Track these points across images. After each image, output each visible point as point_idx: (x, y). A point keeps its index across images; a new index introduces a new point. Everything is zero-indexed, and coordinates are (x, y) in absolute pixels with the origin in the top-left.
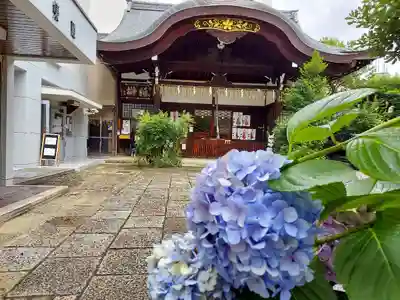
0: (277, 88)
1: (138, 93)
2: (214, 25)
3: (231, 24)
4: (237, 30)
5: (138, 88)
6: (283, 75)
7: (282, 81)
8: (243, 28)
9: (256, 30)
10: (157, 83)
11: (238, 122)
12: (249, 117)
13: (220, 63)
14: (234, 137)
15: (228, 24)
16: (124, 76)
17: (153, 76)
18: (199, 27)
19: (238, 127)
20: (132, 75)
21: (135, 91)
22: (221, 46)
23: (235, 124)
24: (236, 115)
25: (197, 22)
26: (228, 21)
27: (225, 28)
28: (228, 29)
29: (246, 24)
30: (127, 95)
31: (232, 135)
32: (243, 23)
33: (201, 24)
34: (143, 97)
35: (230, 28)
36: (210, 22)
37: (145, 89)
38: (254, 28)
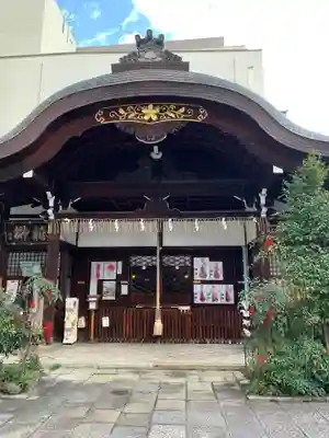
1: (30, 235)
2: (125, 116)
3: (157, 110)
4: (165, 119)
5: (31, 228)
6: (264, 191)
7: (263, 201)
8: (176, 115)
9: (200, 119)
12: (220, 264)
14: (197, 301)
15: (150, 113)
16: (14, 211)
18: (103, 121)
19: (203, 282)
20: (27, 209)
21: (26, 233)
22: (156, 155)
23: (197, 277)
24: (198, 262)
25: (100, 113)
26: (151, 106)
27: (146, 118)
28: (150, 120)
29: (182, 110)
30: (14, 240)
31: (192, 298)
32: (177, 109)
33: (106, 116)
34: (39, 241)
35: (154, 118)
36: (121, 111)
37: (42, 228)
38: (197, 114)
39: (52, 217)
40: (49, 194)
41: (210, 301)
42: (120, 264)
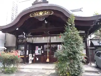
2: (36, 15)
3: (42, 13)
4: (44, 15)
8: (47, 13)
9: (52, 14)
11: (60, 48)
13: (46, 28)
15: (41, 14)
16: (19, 36)
18: (31, 16)
21: (21, 41)
23: (58, 49)
25: (31, 14)
26: (41, 12)
27: (40, 15)
28: (41, 15)
29: (48, 12)
30: (19, 42)
32: (47, 12)
35: (42, 15)
36: (35, 14)
39: (25, 37)
40: (24, 33)
42: (41, 47)
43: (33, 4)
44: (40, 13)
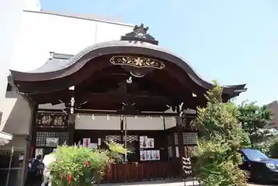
0: (177, 115)
1: (53, 122)
2: (126, 62)
3: (142, 61)
4: (145, 66)
5: (53, 118)
6: (182, 104)
7: (181, 108)
8: (150, 64)
9: (161, 68)
10: (72, 112)
11: (144, 145)
12: (153, 139)
14: (141, 159)
15: (139, 62)
16: (41, 106)
17: (68, 106)
18: (114, 63)
19: (145, 149)
20: (49, 106)
21: (50, 120)
22: (130, 81)
23: (141, 147)
24: (142, 139)
25: (113, 58)
26: (139, 59)
27: (137, 64)
28: (139, 65)
29: (153, 63)
30: (42, 124)
31: (140, 158)
32: (151, 61)
33: (116, 60)
34: (58, 125)
35: (141, 65)
36: (124, 59)
37: (60, 118)
38: (160, 65)
40: (73, 99)
41: (149, 159)
42: (99, 140)
43: (123, 38)
44: (136, 60)
